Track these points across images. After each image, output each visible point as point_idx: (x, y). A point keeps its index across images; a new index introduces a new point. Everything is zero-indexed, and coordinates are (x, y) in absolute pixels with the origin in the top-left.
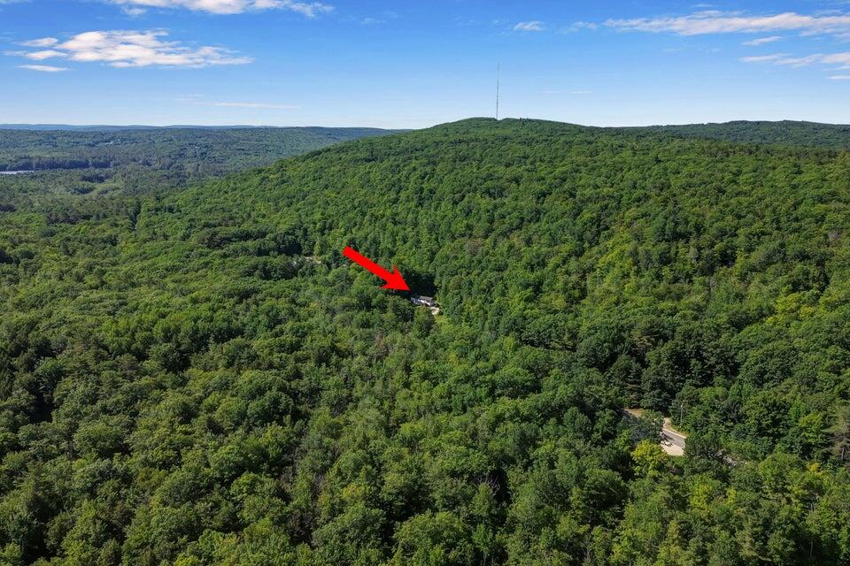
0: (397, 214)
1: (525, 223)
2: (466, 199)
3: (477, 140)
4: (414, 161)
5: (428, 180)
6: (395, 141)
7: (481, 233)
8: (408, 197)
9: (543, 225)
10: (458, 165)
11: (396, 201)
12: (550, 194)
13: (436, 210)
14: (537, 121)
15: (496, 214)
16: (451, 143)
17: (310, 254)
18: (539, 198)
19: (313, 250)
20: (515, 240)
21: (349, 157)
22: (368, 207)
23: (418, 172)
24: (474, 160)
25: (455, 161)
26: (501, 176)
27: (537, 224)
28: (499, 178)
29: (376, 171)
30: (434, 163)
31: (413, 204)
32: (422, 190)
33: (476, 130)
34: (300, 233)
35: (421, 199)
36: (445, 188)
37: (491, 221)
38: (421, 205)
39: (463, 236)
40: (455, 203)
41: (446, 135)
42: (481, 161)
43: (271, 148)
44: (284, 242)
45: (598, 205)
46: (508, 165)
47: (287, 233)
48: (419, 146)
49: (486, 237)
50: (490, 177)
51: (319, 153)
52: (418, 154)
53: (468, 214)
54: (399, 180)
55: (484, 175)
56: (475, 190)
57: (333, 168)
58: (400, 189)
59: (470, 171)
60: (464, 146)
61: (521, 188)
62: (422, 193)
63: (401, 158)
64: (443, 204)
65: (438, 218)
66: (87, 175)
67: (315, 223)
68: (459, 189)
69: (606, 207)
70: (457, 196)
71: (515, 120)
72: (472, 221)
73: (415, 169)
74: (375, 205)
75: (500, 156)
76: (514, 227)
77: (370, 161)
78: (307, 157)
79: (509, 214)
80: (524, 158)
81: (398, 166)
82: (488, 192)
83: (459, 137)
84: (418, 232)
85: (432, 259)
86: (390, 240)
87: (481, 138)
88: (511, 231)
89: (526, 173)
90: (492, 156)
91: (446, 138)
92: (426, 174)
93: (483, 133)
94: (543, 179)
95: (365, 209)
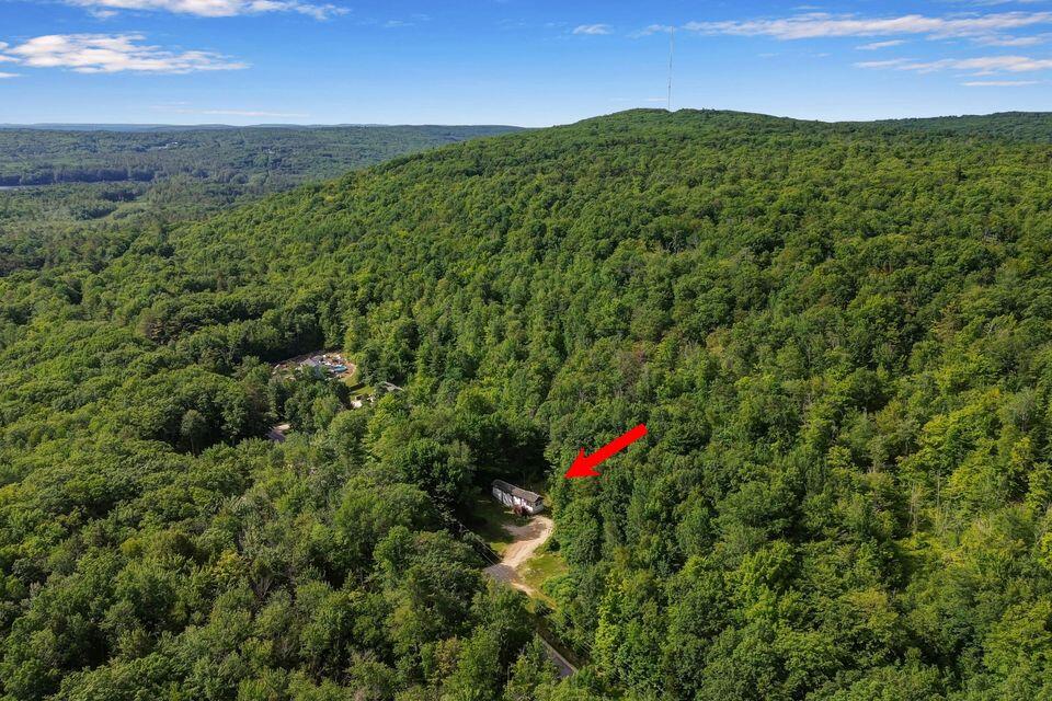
0: (494, 276)
1: (738, 311)
2: (619, 251)
3: (640, 141)
4: (539, 175)
5: (557, 210)
6: (517, 143)
7: (648, 330)
8: (518, 241)
9: (777, 316)
10: (609, 183)
11: (497, 249)
12: (781, 244)
13: (564, 270)
14: (728, 112)
15: (677, 288)
16: (600, 145)
17: (338, 348)
18: (758, 252)
19: (342, 341)
20: (717, 350)
21: (443, 168)
22: (450, 260)
23: (542, 195)
24: (635, 174)
25: (602, 176)
26: (682, 204)
27: (765, 315)
28: (679, 211)
29: (478, 190)
30: (572, 180)
31: (525, 255)
32: (543, 229)
33: (638, 126)
34: (323, 308)
35: (540, 247)
36: (583, 226)
37: (667, 304)
38: (539, 257)
39: (612, 333)
40: (601, 256)
41: (593, 134)
42: (645, 176)
43: (367, 153)
44: (292, 327)
45: (893, 277)
46: (692, 184)
47: (302, 309)
48: (550, 150)
49: (658, 338)
50: (663, 208)
51: (407, 161)
52: (547, 163)
53: (621, 282)
54: (509, 210)
55: (652, 204)
56: (635, 233)
57: (417, 185)
58: (509, 224)
59: (629, 194)
60: (620, 150)
61: (722, 229)
62: (542, 235)
63: (520, 169)
64: (577, 257)
65: (566, 289)
66: (112, 190)
67: (355, 288)
68: (607, 229)
69: (912, 281)
70: (604, 243)
71: (695, 112)
72: (630, 298)
73: (538, 189)
74: (461, 256)
75: (678, 166)
76: (715, 319)
77: (473, 174)
78: (388, 168)
79: (705, 290)
80: (719, 170)
81: (513, 183)
82: (660, 237)
83: (612, 136)
84: (526, 318)
85: (544, 392)
86: (472, 334)
87: (646, 138)
88: (709, 328)
89: (727, 199)
90: (664, 166)
91: (594, 138)
92: (555, 198)
93: (647, 131)
94: (762, 212)
95: (444, 262)
